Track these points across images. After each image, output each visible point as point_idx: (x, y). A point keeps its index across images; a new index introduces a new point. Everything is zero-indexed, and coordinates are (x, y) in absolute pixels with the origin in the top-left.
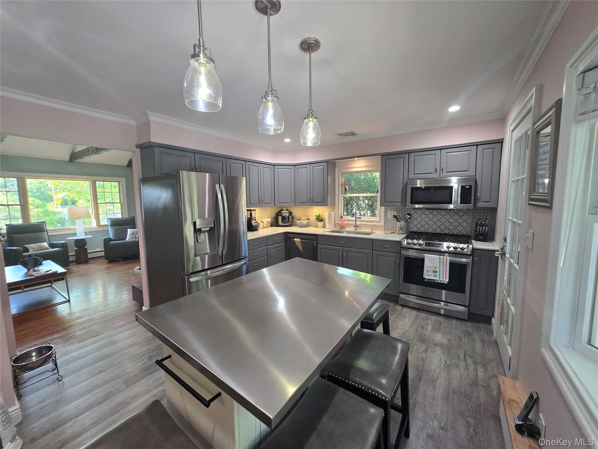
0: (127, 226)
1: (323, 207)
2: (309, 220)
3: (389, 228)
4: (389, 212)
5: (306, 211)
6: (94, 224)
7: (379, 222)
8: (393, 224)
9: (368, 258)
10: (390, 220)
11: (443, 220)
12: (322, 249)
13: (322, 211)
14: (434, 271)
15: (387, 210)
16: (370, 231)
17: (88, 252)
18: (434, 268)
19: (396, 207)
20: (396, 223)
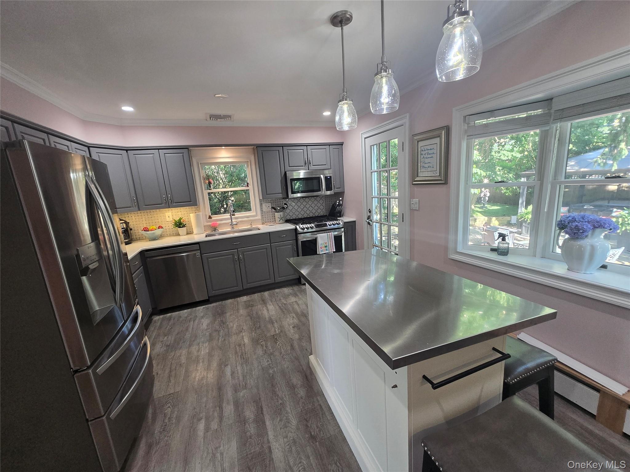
1: (180, 209)
2: (162, 228)
3: (266, 220)
4: (264, 205)
5: (150, 216)
7: (256, 216)
8: (269, 216)
9: (267, 252)
10: (266, 212)
11: (308, 206)
12: (210, 258)
13: (180, 213)
14: (325, 246)
15: (262, 202)
16: (249, 227)
18: (325, 244)
19: (270, 200)
20: (274, 214)
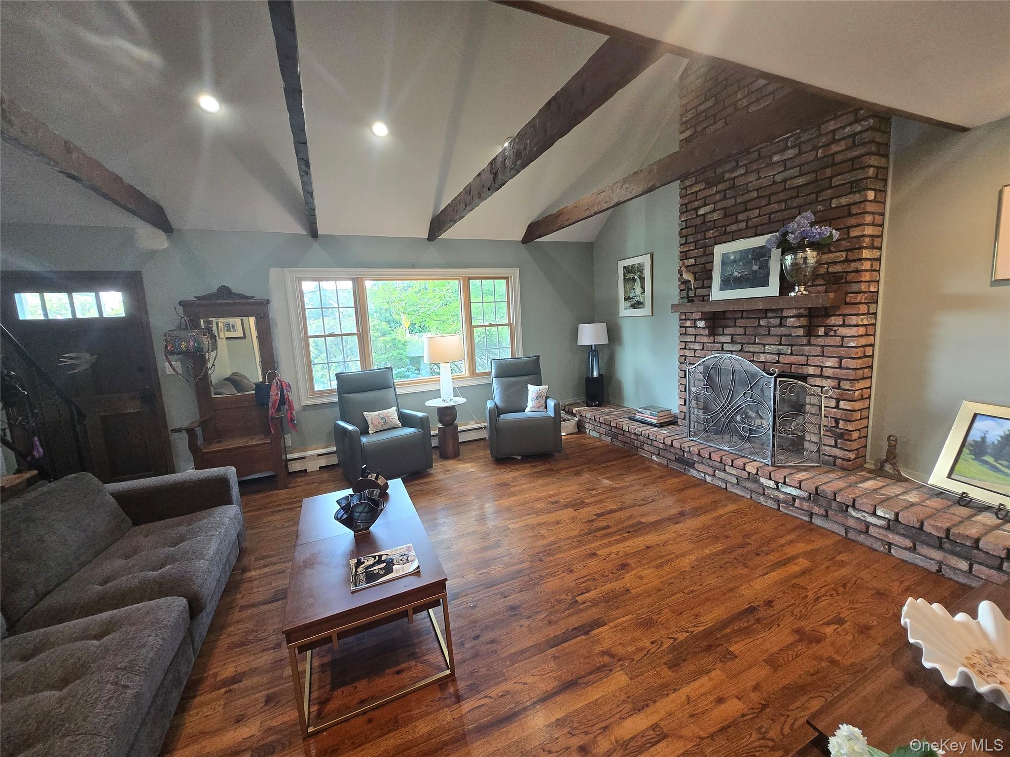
0: (526, 378)
6: (467, 373)
17: (460, 428)
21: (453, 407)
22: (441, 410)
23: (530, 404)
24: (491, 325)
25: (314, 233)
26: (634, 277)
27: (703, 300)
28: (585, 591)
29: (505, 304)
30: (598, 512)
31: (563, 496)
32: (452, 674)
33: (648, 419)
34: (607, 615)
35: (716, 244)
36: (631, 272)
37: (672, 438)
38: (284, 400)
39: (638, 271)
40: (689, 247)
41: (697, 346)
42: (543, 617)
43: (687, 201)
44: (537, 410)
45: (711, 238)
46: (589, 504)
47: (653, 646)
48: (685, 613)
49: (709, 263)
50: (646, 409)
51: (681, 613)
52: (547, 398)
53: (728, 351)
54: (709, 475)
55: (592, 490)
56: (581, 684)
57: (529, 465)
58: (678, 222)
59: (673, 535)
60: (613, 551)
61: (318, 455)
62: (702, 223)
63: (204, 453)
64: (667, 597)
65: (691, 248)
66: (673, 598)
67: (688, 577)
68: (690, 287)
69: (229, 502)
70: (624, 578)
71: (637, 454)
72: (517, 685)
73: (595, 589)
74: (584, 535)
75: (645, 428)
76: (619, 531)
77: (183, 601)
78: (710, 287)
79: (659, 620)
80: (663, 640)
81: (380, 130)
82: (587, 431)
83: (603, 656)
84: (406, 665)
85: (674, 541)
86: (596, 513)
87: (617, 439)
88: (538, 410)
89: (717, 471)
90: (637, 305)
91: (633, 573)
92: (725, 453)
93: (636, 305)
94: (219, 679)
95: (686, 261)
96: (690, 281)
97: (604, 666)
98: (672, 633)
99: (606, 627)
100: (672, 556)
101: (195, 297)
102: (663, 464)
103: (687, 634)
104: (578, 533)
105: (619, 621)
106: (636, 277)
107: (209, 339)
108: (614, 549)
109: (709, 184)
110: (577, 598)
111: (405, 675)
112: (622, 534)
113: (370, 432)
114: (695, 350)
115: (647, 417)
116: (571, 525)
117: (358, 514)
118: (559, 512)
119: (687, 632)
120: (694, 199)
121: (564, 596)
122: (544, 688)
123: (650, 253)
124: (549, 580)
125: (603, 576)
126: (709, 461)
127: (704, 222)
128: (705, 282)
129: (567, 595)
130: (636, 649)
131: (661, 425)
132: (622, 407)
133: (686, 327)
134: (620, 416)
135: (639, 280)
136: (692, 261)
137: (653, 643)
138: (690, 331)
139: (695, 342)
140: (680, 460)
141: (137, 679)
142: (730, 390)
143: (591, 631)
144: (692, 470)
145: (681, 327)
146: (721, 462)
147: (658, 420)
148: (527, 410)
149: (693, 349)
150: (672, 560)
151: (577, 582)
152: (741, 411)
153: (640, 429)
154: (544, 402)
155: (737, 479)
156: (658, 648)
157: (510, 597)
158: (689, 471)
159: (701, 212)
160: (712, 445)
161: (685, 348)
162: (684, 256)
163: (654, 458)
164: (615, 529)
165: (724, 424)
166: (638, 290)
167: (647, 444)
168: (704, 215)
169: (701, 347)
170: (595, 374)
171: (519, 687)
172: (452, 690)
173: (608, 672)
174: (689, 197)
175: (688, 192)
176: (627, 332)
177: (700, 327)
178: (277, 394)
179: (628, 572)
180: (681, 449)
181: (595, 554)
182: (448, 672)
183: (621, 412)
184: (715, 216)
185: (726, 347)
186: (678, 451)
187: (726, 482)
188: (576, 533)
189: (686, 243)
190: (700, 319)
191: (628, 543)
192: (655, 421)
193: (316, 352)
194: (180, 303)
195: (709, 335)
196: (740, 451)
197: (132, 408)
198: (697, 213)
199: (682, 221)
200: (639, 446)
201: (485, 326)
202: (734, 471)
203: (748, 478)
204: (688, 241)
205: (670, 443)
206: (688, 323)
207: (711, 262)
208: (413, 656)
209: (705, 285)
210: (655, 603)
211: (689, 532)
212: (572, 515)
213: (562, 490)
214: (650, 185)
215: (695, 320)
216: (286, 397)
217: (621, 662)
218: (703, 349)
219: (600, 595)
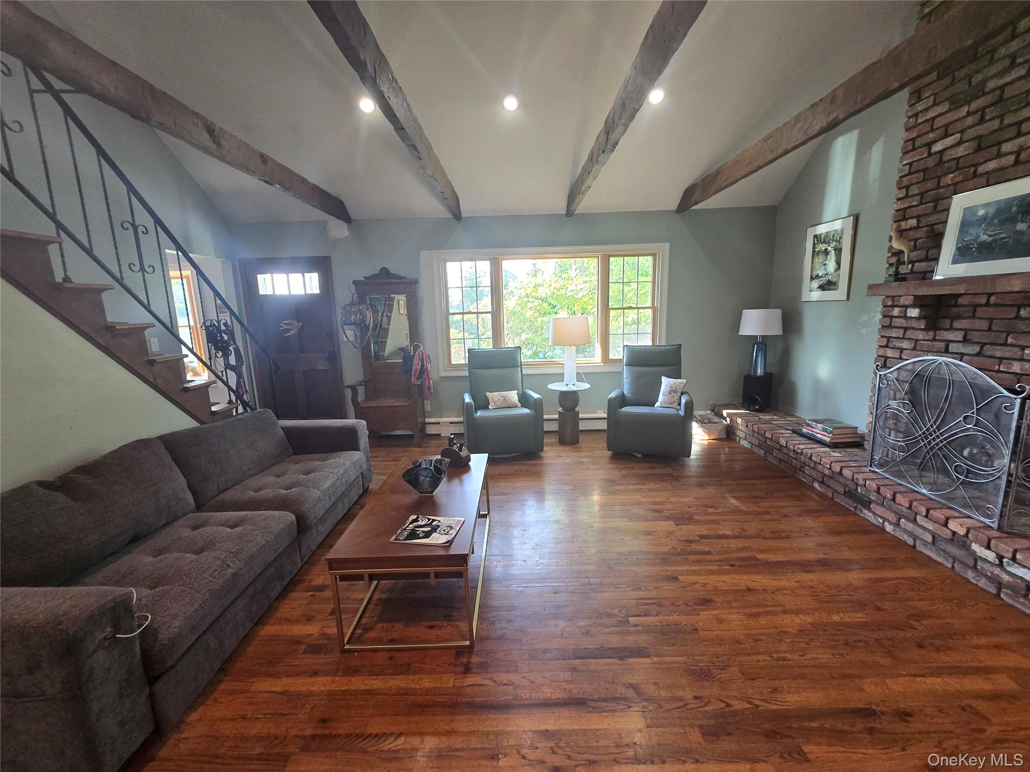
0: (661, 369)
6: (597, 358)
17: (581, 416)
21: (575, 392)
22: (563, 394)
23: (661, 397)
24: (630, 308)
25: (457, 216)
26: (826, 249)
27: (924, 278)
28: (643, 614)
29: (650, 285)
30: (705, 533)
31: (670, 506)
32: (471, 647)
33: (819, 436)
34: (656, 647)
35: (955, 193)
36: (824, 242)
37: (843, 464)
38: (423, 371)
39: (833, 240)
40: (911, 202)
41: (905, 345)
42: (583, 624)
43: (915, 134)
44: (668, 405)
45: (949, 185)
46: (697, 522)
47: (696, 701)
48: (760, 680)
49: (940, 223)
50: (817, 421)
51: (754, 679)
52: (682, 394)
53: (957, 353)
54: (890, 523)
55: (710, 507)
56: (589, 707)
57: (647, 465)
58: (898, 165)
59: (795, 584)
60: (700, 581)
61: (451, 423)
62: (936, 165)
63: (361, 408)
64: (745, 654)
65: (914, 204)
66: (752, 657)
67: (788, 640)
68: (902, 260)
69: (356, 448)
70: (698, 615)
71: (795, 477)
72: (524, 680)
73: (657, 616)
74: (674, 555)
75: (810, 446)
76: (720, 561)
77: (292, 517)
78: (936, 259)
79: (719, 676)
80: (712, 700)
81: (511, 103)
82: (738, 439)
83: (628, 688)
84: (440, 623)
85: (792, 592)
86: (701, 533)
87: (772, 454)
88: (670, 406)
89: (903, 520)
90: (830, 285)
91: (713, 612)
92: (919, 497)
93: (825, 286)
94: (311, 584)
95: (903, 223)
96: (903, 252)
97: (625, 699)
98: (728, 697)
99: (648, 660)
100: (779, 608)
101: (364, 277)
102: (827, 496)
103: (750, 706)
104: (667, 550)
105: (668, 659)
106: (829, 248)
107: (371, 313)
108: (702, 579)
109: (955, 103)
110: (629, 619)
111: (435, 632)
112: (722, 566)
113: (490, 407)
114: (902, 350)
115: (818, 433)
116: (663, 539)
117: (423, 478)
118: (655, 523)
119: (749, 703)
120: (929, 129)
121: (616, 612)
122: (549, 695)
123: (853, 216)
124: (610, 590)
125: (673, 604)
126: (892, 503)
127: (941, 162)
128: (930, 252)
129: (620, 611)
130: (672, 697)
131: (835, 446)
132: (793, 416)
133: (892, 317)
134: (781, 427)
135: (833, 252)
136: (913, 222)
137: (696, 698)
138: (898, 322)
139: (903, 338)
140: (850, 494)
141: (238, 563)
142: (942, 410)
143: (629, 657)
144: (866, 511)
145: (884, 316)
146: (910, 508)
147: (833, 439)
148: (658, 404)
149: (898, 348)
150: (775, 613)
151: (639, 601)
152: (956, 443)
153: (802, 447)
154: (677, 398)
155: (934, 537)
156: (700, 707)
157: (560, 595)
158: (861, 511)
159: (937, 147)
160: (903, 483)
161: (887, 346)
162: (902, 215)
163: (816, 485)
164: (716, 557)
165: (925, 456)
166: (831, 266)
167: (809, 466)
168: (941, 152)
169: (911, 346)
170: (759, 372)
171: (525, 683)
172: (465, 660)
173: (625, 707)
174: (920, 127)
175: (919, 121)
176: (810, 322)
177: (911, 317)
178: (418, 364)
179: (707, 610)
180: (853, 480)
181: (676, 579)
182: (468, 643)
183: (787, 422)
184: (961, 151)
185: (953, 347)
186: (850, 483)
187: (915, 538)
188: (665, 549)
189: (907, 196)
190: (913, 306)
191: (724, 578)
192: (828, 439)
193: (483, 330)
194: (354, 282)
195: (927, 329)
196: (948, 499)
197: (322, 366)
198: (930, 149)
199: (904, 165)
200: (798, 466)
201: (624, 309)
202: (930, 526)
203: (952, 540)
204: (911, 193)
205: (838, 470)
206: (896, 312)
207: (944, 222)
208: (448, 617)
209: (930, 256)
210: (723, 655)
211: (821, 587)
212: (671, 529)
213: (673, 499)
214: (831, 118)
215: (907, 307)
216: (425, 367)
217: (645, 703)
218: (914, 349)
219: (659, 624)
